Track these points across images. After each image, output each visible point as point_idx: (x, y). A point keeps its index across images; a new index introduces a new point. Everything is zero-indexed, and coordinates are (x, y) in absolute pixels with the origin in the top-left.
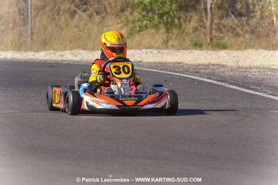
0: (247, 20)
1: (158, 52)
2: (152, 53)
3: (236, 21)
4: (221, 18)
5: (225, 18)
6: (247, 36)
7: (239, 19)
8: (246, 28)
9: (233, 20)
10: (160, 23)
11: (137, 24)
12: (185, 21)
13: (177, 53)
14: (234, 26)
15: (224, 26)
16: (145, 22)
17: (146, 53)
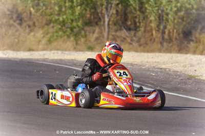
0: (135, 33)
1: (62, 53)
2: (58, 53)
3: (127, 34)
4: (116, 31)
5: (119, 31)
6: (134, 44)
7: (129, 32)
8: (134, 38)
9: (125, 33)
10: (70, 34)
11: (55, 34)
12: (90, 32)
13: (75, 54)
14: (125, 37)
15: (118, 37)
16: (60, 33)
17: (54, 53)
